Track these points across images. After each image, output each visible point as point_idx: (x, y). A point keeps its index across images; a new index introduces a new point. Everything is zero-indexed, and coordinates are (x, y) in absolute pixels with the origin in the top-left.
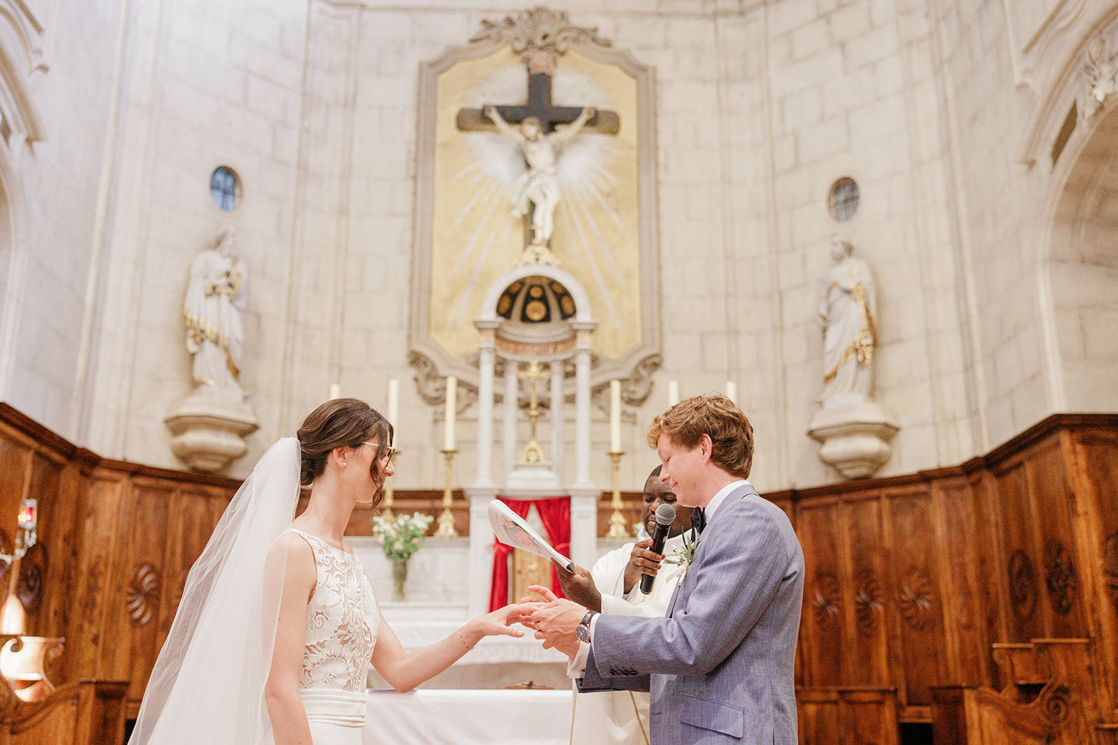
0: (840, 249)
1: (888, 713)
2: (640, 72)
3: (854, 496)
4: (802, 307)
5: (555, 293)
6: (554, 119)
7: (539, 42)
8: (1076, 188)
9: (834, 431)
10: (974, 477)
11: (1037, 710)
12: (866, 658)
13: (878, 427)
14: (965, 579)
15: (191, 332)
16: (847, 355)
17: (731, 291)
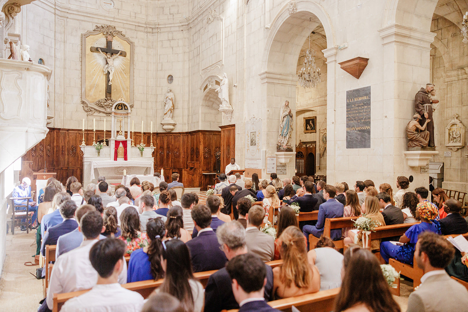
0: (169, 91)
1: (171, 171)
2: (131, 43)
3: (168, 135)
4: (161, 98)
5: (124, 106)
6: (113, 53)
7: (109, 33)
8: (206, 96)
9: (165, 124)
10: (187, 135)
11: (192, 171)
12: (168, 162)
13: (173, 124)
14: (184, 150)
16: (169, 111)
17: (147, 93)
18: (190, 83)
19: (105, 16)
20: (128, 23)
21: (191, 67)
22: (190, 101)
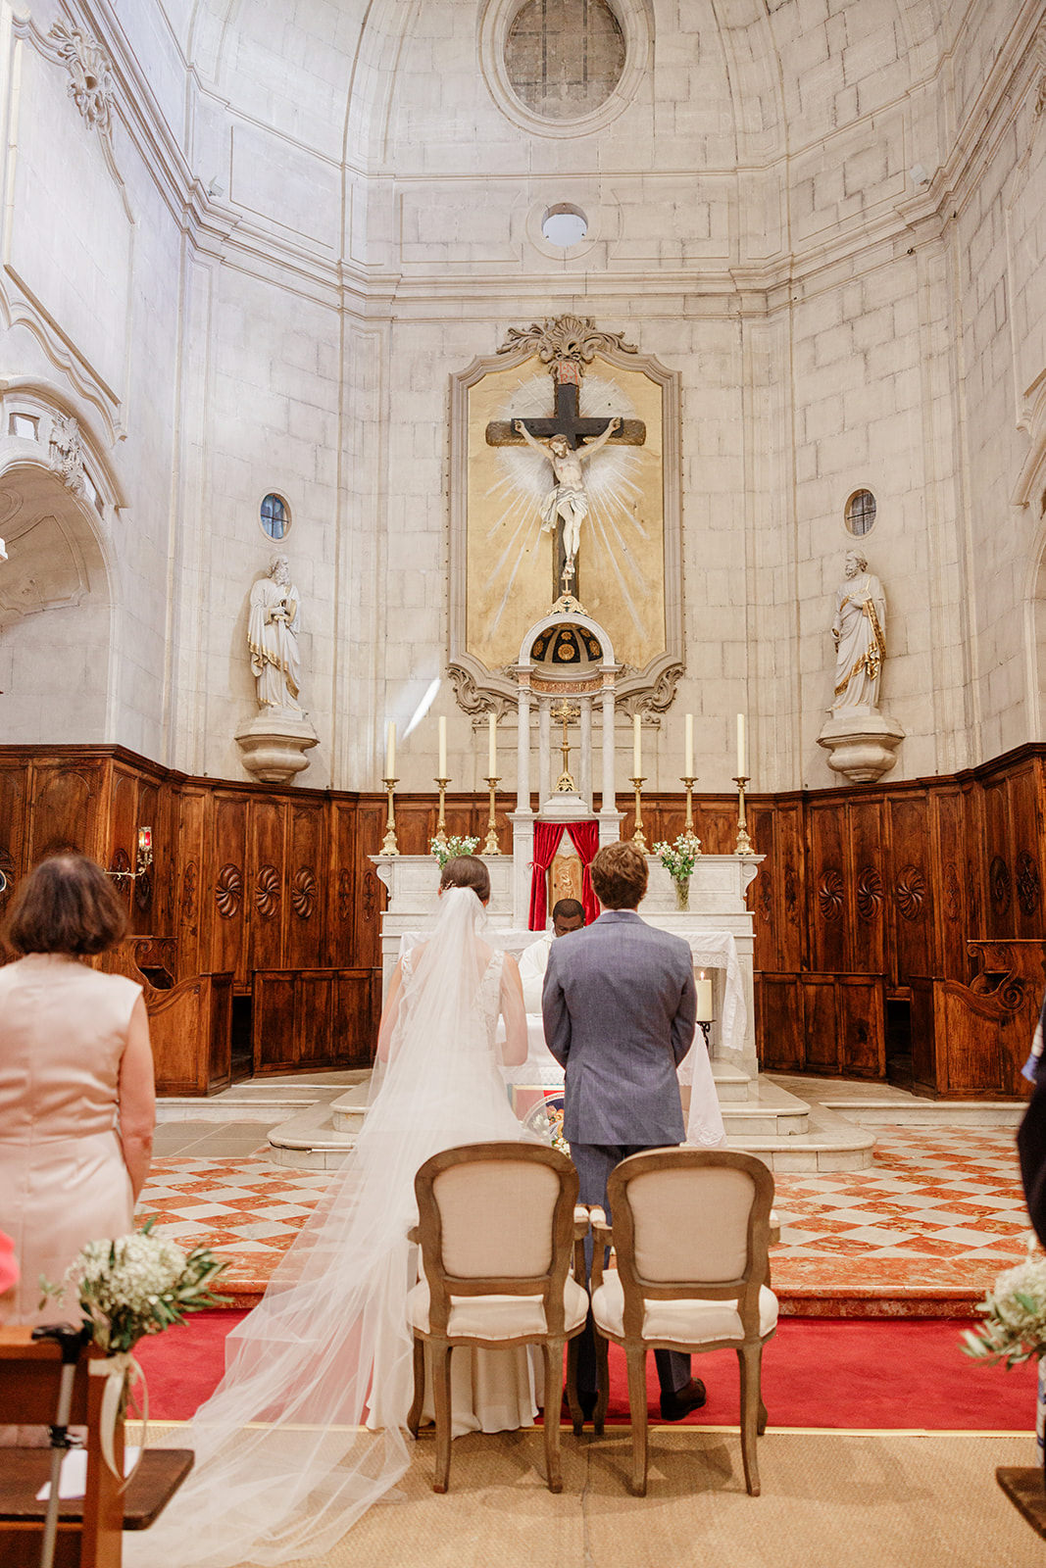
0: (853, 566)
1: (877, 995)
2: (667, 381)
3: (860, 798)
4: (819, 617)
5: (583, 637)
6: (582, 433)
7: (566, 352)
9: (842, 740)
10: (966, 787)
11: (996, 1000)
12: (865, 942)
13: (883, 737)
14: (954, 877)
15: (255, 658)
16: (857, 669)
17: (752, 600)
18: (967, 505)
19: (547, 282)
20: (650, 290)
21: (964, 418)
22: (972, 599)
